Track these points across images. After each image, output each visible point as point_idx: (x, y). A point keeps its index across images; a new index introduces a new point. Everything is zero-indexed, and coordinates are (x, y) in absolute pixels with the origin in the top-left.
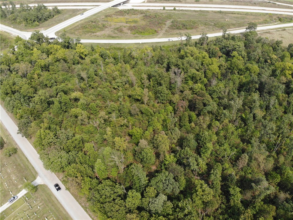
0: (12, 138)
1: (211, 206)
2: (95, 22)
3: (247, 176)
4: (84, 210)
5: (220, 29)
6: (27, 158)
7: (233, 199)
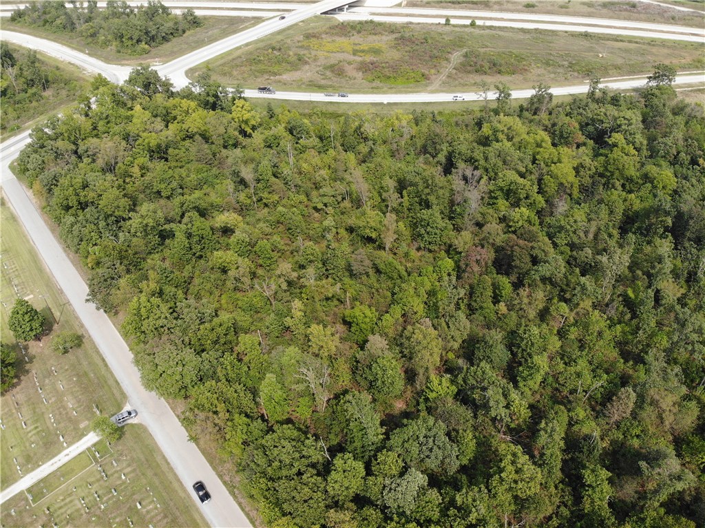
0: (74, 311)
1: (535, 509)
2: (280, 49)
3: (628, 443)
4: (228, 492)
5: (583, 77)
6: (104, 360)
7: (589, 496)
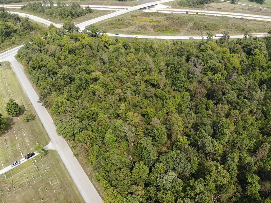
0: (33, 107)
1: (226, 191)
2: (121, 20)
3: (266, 168)
4: (89, 179)
5: (241, 33)
6: (43, 125)
7: (250, 188)
